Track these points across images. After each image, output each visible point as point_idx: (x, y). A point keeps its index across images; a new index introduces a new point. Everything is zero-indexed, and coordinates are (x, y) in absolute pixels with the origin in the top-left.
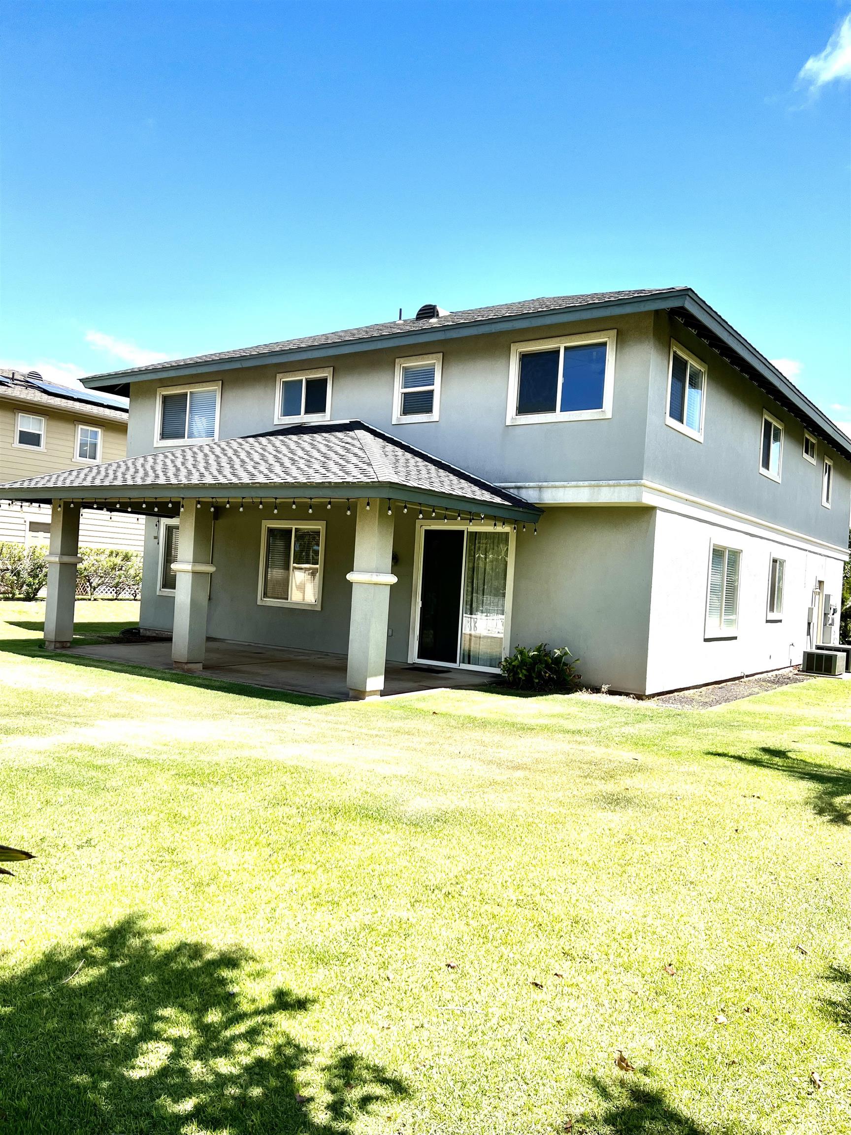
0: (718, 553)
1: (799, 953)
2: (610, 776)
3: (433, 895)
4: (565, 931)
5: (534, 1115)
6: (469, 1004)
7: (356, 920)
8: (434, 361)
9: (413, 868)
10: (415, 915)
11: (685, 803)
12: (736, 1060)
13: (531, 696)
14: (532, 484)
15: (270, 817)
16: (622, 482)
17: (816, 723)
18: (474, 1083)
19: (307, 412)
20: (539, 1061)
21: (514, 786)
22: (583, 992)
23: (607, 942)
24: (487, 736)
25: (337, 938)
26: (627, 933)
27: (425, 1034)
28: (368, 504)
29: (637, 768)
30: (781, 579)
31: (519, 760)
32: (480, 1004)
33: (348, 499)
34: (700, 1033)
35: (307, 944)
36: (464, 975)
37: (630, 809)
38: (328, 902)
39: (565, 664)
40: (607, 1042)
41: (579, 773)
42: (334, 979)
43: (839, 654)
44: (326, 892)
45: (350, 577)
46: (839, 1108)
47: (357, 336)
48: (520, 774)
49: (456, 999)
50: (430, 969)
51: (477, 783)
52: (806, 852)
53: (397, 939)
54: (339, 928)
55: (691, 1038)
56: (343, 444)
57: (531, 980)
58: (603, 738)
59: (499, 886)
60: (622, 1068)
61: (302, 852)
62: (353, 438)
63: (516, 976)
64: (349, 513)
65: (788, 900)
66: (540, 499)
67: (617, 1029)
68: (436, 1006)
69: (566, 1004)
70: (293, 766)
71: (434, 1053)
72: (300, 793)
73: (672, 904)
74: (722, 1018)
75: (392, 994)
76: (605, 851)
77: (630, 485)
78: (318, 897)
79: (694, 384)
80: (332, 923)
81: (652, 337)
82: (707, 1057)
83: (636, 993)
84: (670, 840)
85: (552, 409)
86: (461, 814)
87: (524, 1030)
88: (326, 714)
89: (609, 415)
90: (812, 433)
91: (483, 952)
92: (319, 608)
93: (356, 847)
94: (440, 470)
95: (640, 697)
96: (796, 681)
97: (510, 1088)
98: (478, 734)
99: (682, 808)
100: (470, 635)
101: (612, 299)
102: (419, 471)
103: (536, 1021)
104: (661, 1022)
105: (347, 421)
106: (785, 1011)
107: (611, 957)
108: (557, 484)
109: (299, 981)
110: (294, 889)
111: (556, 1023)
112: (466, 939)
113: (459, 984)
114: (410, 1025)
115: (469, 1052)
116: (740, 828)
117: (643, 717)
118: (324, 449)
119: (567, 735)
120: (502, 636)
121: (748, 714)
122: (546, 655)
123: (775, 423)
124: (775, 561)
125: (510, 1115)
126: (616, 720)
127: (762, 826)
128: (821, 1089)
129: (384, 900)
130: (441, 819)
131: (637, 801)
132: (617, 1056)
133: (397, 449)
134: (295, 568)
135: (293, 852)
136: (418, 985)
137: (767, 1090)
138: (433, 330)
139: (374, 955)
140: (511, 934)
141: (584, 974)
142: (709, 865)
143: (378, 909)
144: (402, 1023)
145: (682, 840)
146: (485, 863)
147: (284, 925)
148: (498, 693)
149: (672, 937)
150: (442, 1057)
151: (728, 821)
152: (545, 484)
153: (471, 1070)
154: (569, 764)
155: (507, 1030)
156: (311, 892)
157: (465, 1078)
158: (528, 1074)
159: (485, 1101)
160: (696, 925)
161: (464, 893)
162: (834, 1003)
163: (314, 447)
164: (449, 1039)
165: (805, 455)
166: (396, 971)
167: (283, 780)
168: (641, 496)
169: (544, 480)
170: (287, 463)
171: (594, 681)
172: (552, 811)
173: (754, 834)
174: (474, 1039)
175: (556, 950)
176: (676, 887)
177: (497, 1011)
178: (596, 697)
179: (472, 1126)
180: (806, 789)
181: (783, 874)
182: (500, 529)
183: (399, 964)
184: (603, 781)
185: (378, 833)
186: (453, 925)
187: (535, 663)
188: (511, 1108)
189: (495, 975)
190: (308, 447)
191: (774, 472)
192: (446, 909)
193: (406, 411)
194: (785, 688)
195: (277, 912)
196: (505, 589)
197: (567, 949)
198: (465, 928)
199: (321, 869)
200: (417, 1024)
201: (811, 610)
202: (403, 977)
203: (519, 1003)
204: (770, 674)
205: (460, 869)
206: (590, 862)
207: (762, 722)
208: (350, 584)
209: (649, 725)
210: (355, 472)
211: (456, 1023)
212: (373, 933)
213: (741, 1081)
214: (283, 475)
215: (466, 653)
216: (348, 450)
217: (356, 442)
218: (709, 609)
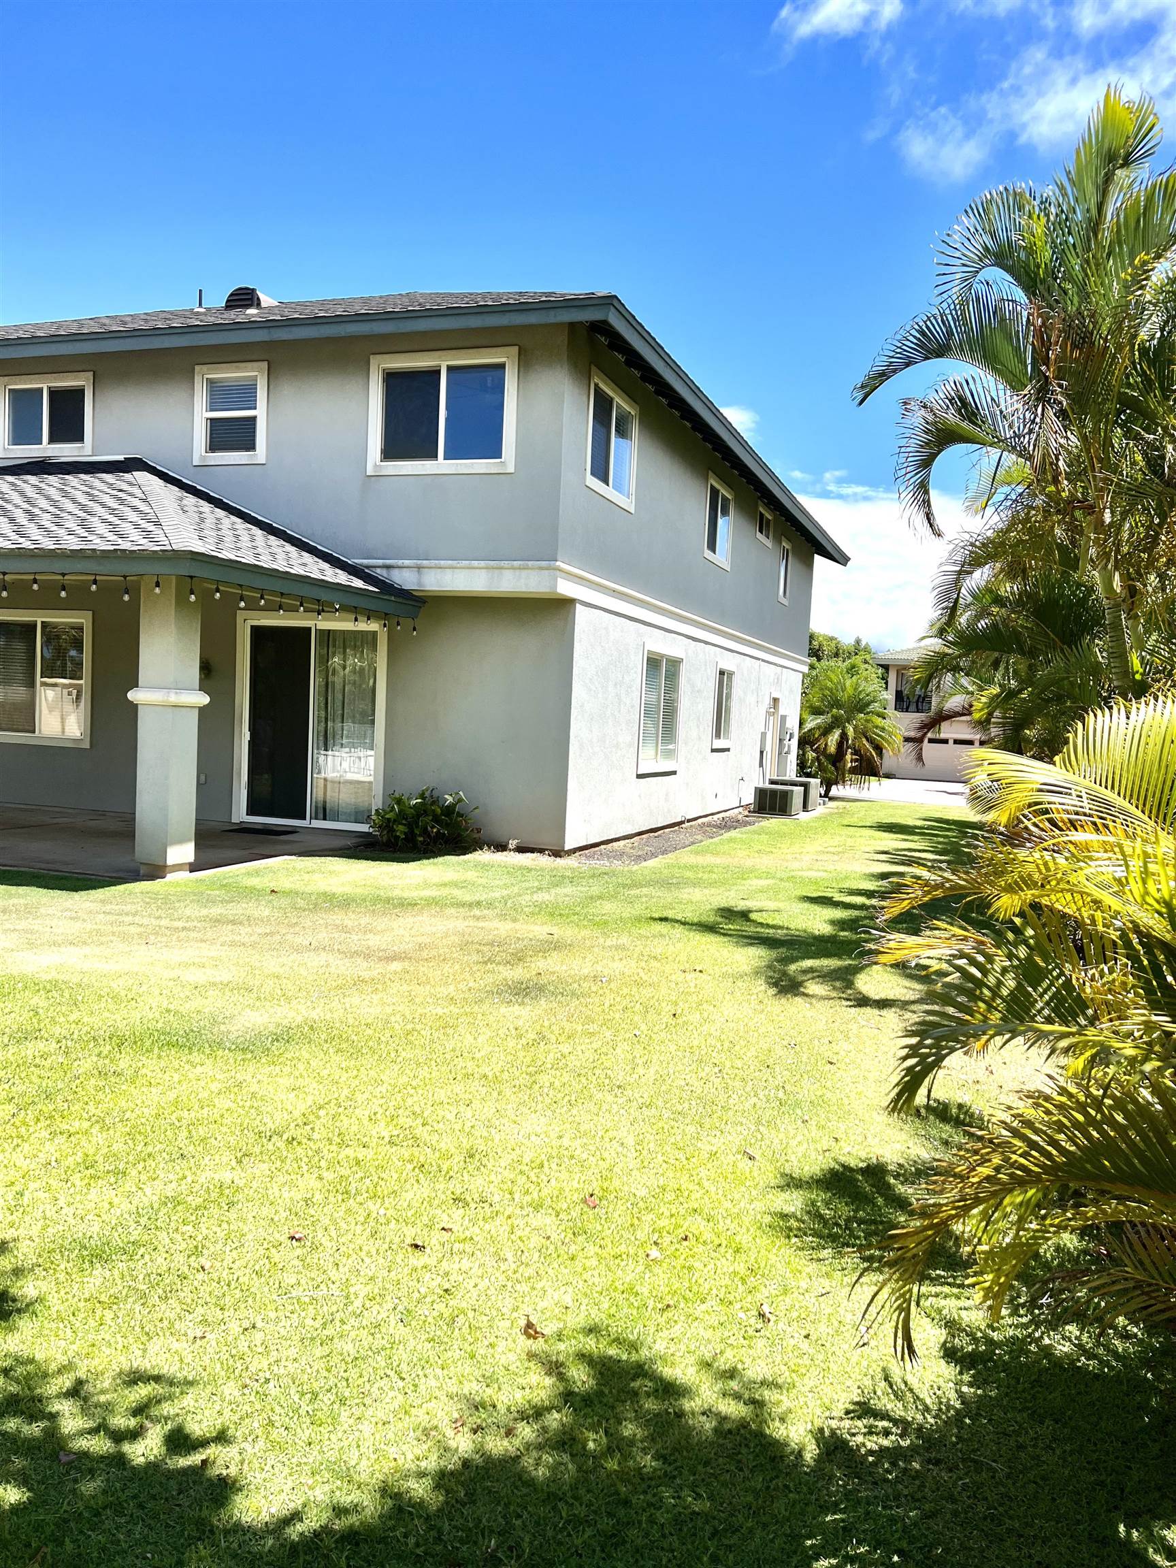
0: (653, 662)
1: (746, 1159)
2: (519, 958)
3: (271, 1144)
4: (456, 1169)
5: (413, 1419)
6: (323, 1286)
7: (151, 1194)
8: (255, 373)
9: (240, 1110)
10: (243, 1175)
11: (612, 985)
12: (671, 1303)
13: (413, 861)
14: (407, 562)
15: (12, 1059)
16: (530, 563)
17: (768, 875)
18: (329, 1391)
19: (52, 440)
20: (419, 1347)
21: (389, 983)
22: (479, 1246)
23: (512, 1176)
24: (349, 919)
25: (124, 1222)
26: (538, 1162)
27: (258, 1337)
28: (158, 585)
29: (553, 946)
30: (729, 696)
31: (395, 948)
32: (338, 1284)
33: (125, 577)
34: (629, 1274)
35: (75, 1236)
36: (315, 1248)
37: (543, 999)
38: (108, 1172)
39: (460, 815)
40: (510, 1307)
41: (475, 957)
42: (119, 1281)
43: (795, 788)
44: (106, 1157)
45: (131, 695)
46: (792, 1342)
47: (131, 326)
48: (396, 966)
49: (303, 1282)
50: (266, 1246)
51: (334, 984)
52: (756, 1034)
53: (215, 1211)
54: (126, 1206)
55: (617, 1284)
56: (115, 492)
57: (409, 1241)
58: (510, 910)
59: (366, 1122)
60: (529, 1336)
61: (66, 1105)
62: (131, 484)
63: (388, 1240)
64: (126, 598)
65: (734, 1096)
66: (419, 584)
67: (523, 1287)
68: (275, 1297)
69: (457, 1266)
70: (50, 982)
71: (272, 1360)
72: (62, 1019)
73: (595, 1118)
74: (654, 1253)
75: (209, 1289)
76: (510, 1058)
77: (541, 568)
78: (92, 1166)
79: (622, 432)
80: (116, 1201)
81: (565, 357)
82: (636, 1304)
83: (548, 1238)
84: (592, 1034)
85: (434, 456)
86: (312, 1028)
87: (400, 1308)
88: (103, 901)
89: (511, 469)
90: (767, 505)
91: (341, 1214)
92: (87, 745)
93: (153, 1090)
94: (270, 537)
95: (557, 854)
96: (746, 824)
97: (380, 1389)
98: (338, 917)
99: (608, 992)
100: (325, 780)
101: (511, 301)
102: (237, 536)
103: (416, 1295)
104: (580, 1270)
105: (121, 458)
106: (729, 1233)
107: (517, 1196)
108: (442, 562)
109: (62, 1292)
110: (53, 1159)
111: (442, 1293)
112: (318, 1197)
113: (308, 1260)
114: (235, 1328)
115: (319, 1352)
116: (679, 1011)
117: (559, 880)
118: (82, 499)
119: (461, 910)
120: (371, 779)
121: (691, 868)
122: (433, 803)
123: (724, 492)
124: (722, 673)
125: (380, 1425)
126: (527, 885)
127: (705, 1006)
128: (771, 1323)
129: (197, 1158)
130: (284, 1036)
131: (552, 988)
132: (523, 1323)
133: (202, 502)
134: (44, 684)
135: (51, 1107)
136: (247, 1271)
137: (709, 1334)
138: (251, 325)
139: (180, 1239)
140: (381, 1183)
141: (481, 1223)
142: (640, 1061)
143: (188, 1173)
144: (223, 1327)
145: (608, 1034)
146: (346, 1092)
147: (39, 1215)
148: (367, 859)
149: (594, 1160)
150: (283, 1363)
151: (664, 1005)
152: (425, 563)
153: (325, 1374)
154: (464, 946)
155: (375, 1313)
156: (80, 1161)
157: (316, 1386)
158: (404, 1367)
159: (345, 1414)
160: (625, 1141)
161: (316, 1136)
162: (786, 1215)
163: (66, 495)
164: (294, 1338)
165: (758, 534)
166: (214, 1256)
167: (33, 1002)
168: (556, 587)
169: (423, 557)
170: (22, 519)
171: (500, 837)
172: (440, 1011)
173: (695, 1017)
174: (329, 1331)
175: (443, 1197)
176: (600, 1096)
177: (360, 1289)
178: (500, 857)
179: (325, 1450)
180: (756, 956)
181: (728, 1064)
182: (363, 626)
183: (219, 1246)
184: (509, 967)
185: (187, 1067)
186: (300, 1183)
187: (419, 816)
188: (381, 1415)
189: (359, 1241)
190: (56, 495)
191: (722, 556)
192: (288, 1161)
193: (213, 446)
194: (733, 833)
195: (25, 1198)
196: (373, 714)
197: (458, 1192)
198: (319, 1185)
199: (97, 1127)
200: (246, 1324)
201: (764, 735)
202: (225, 1264)
203: (393, 1274)
204: (715, 817)
205: (310, 1103)
206: (490, 1074)
207: (706, 876)
208: (134, 707)
209: (569, 890)
210: (135, 535)
211: (303, 1314)
212: (179, 1208)
213: (677, 1327)
214: (14, 536)
215: (320, 805)
216: (122, 501)
217: (136, 491)
218: (643, 737)
